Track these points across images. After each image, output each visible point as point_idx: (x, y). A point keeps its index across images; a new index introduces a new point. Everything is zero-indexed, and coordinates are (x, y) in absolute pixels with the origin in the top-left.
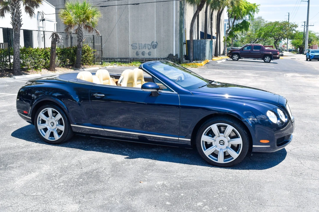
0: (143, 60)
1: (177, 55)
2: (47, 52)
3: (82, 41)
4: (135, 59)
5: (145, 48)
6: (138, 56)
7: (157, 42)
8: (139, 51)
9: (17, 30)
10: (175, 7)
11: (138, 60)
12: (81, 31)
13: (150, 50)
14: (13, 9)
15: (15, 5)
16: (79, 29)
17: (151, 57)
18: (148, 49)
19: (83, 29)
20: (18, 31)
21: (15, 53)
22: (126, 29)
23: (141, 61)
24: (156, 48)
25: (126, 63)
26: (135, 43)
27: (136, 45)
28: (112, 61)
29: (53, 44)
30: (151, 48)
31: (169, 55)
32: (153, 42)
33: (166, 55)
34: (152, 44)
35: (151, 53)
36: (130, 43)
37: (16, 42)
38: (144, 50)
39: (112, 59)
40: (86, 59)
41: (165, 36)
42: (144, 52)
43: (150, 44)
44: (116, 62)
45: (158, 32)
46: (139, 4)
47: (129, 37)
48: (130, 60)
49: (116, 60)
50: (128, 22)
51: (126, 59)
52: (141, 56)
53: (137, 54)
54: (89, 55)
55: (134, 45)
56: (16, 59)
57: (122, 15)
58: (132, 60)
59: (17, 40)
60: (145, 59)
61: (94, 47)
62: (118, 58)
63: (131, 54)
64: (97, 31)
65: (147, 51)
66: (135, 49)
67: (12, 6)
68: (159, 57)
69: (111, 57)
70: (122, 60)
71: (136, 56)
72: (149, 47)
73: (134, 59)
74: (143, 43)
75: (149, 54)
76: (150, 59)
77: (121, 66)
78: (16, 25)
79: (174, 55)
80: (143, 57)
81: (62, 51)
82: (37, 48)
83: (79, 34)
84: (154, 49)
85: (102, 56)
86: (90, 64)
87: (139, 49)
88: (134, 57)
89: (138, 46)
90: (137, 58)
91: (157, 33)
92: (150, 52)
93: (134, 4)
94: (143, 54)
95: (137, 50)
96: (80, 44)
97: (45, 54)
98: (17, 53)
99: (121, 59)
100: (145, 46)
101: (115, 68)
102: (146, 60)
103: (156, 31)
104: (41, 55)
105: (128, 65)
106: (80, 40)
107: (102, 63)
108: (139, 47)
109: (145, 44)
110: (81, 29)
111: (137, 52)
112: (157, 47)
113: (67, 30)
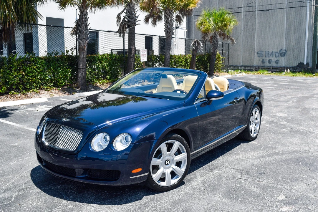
0: (269, 69)
1: (308, 64)
2: (187, 59)
3: (217, 48)
4: (261, 67)
5: (272, 56)
6: (264, 64)
7: (286, 50)
8: (266, 59)
9: (169, 38)
10: (308, 13)
11: (264, 69)
12: (217, 38)
13: (278, 59)
14: (167, 17)
15: (169, 14)
16: (215, 36)
17: (279, 65)
18: (276, 57)
19: (218, 37)
20: (171, 38)
21: (166, 60)
22: (253, 36)
23: (268, 70)
24: (284, 56)
25: (252, 71)
26: (261, 51)
27: (262, 53)
28: (236, 69)
29: (194, 52)
30: (278, 56)
31: (299, 63)
32: (281, 50)
33: (295, 64)
34: (280, 52)
35: (279, 62)
36: (255, 51)
37: (167, 49)
38: (271, 58)
39: (235, 66)
40: (216, 66)
41: (296, 43)
42: (271, 60)
43: (278, 52)
44: (241, 70)
45: (288, 39)
46: (268, 10)
47: (254, 44)
48: (255, 68)
49: (240, 68)
50: (254, 29)
51: (251, 67)
52: (267, 64)
53: (263, 62)
54: (219, 63)
55: (260, 53)
56: (166, 65)
57: (249, 22)
58: (258, 68)
59: (169, 47)
60: (271, 67)
61: (222, 55)
62: (242, 66)
63: (256, 62)
64: (233, 38)
65: (274, 59)
66: (261, 57)
67: (166, 15)
68: (288, 66)
69: (234, 64)
70: (246, 68)
71: (261, 65)
72: (277, 55)
73: (259, 67)
74: (271, 51)
75: (277, 62)
76: (277, 67)
77: (248, 74)
78: (169, 33)
79: (305, 63)
80: (269, 65)
81: (198, 58)
82: (179, 55)
83: (215, 42)
84: (282, 57)
85: (228, 63)
86: (219, 71)
87: (266, 56)
88: (259, 65)
89: (264, 53)
90: (262, 66)
91: (286, 41)
92: (278, 60)
93: (263, 11)
94: (270, 62)
95: (263, 58)
96: (215, 51)
97: (185, 61)
98: (168, 60)
99: (245, 66)
100: (273, 54)
101: (245, 76)
102: (272, 69)
103: (286, 38)
104: (182, 62)
105: (255, 74)
106: (215, 47)
107: (228, 71)
108: (265, 55)
109: (272, 52)
110: (217, 37)
111: (263, 60)
112: (286, 55)
113: (204, 37)
